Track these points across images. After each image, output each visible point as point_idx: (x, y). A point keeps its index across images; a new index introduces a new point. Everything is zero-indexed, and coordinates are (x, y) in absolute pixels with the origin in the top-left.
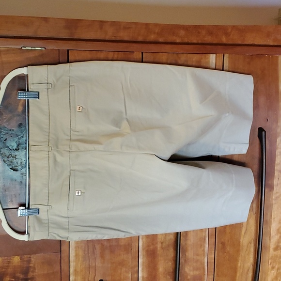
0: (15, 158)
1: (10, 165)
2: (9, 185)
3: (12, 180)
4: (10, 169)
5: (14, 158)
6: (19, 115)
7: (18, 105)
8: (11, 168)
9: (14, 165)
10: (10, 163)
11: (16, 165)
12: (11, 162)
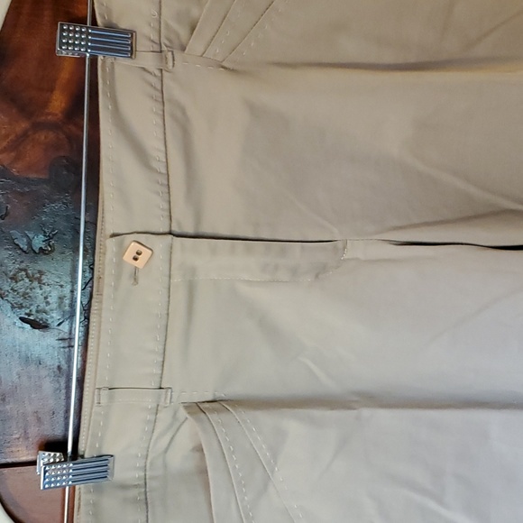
0: (40, 281)
1: (21, 307)
2: (15, 377)
3: (27, 360)
4: (19, 323)
5: (36, 284)
6: (54, 126)
7: (52, 90)
8: (22, 319)
9: (34, 309)
10: (20, 300)
11: (43, 305)
12: (25, 295)
